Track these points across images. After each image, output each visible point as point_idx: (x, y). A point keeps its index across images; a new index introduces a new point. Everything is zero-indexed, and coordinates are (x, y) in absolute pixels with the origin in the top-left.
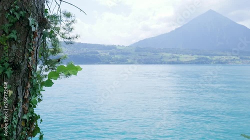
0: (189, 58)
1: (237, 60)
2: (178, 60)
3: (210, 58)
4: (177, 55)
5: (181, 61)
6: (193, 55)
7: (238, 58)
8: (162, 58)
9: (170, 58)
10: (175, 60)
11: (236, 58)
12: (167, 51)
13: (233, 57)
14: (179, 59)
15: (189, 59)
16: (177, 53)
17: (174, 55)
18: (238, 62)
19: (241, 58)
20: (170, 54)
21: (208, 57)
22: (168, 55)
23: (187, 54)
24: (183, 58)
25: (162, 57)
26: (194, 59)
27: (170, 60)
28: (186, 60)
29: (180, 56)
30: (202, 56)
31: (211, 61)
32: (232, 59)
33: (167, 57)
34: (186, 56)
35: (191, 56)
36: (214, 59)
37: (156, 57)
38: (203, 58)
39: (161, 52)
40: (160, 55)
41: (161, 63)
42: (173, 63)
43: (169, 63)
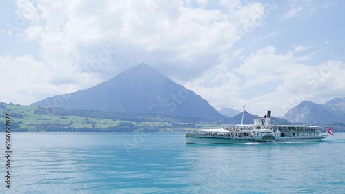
0: (110, 123)
1: (169, 127)
2: (93, 126)
3: (136, 124)
4: (93, 120)
5: (98, 127)
6: (115, 119)
7: (170, 125)
8: (72, 123)
9: (83, 123)
10: (90, 126)
11: (168, 124)
12: (80, 113)
13: (165, 124)
14: (95, 125)
15: (108, 126)
16: (93, 117)
17: (90, 119)
18: (169, 129)
19: (173, 125)
20: (85, 118)
21: (134, 123)
22: (81, 119)
23: (108, 118)
24: (100, 123)
25: (72, 122)
26: (115, 125)
27: (81, 126)
28: (104, 126)
29: (97, 121)
30: (126, 122)
31: (137, 128)
32: (162, 125)
33: (79, 122)
34: (105, 121)
35: (112, 121)
36: (141, 125)
37: (63, 121)
38: (126, 124)
39: (72, 115)
40: (70, 118)
41: (69, 130)
42: (86, 130)
43: (81, 130)
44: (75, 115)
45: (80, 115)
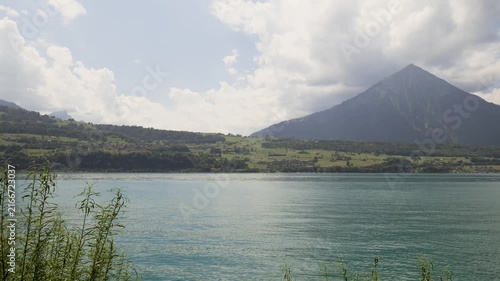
0: (371, 159)
1: (466, 164)
2: (348, 164)
3: (412, 161)
4: (346, 155)
5: (355, 165)
6: (378, 153)
7: (469, 161)
8: (316, 160)
9: (332, 161)
10: (342, 164)
11: (464, 159)
12: (325, 145)
13: (459, 159)
14: (351, 162)
15: (370, 163)
16: (345, 151)
17: (341, 154)
18: (468, 168)
19: (473, 161)
20: (334, 152)
21: (409, 158)
22: (329, 154)
23: (367, 152)
24: (358, 160)
25: (316, 158)
26: (381, 162)
27: (332, 165)
28: (365, 164)
29: (352, 157)
30: (396, 157)
31: (415, 167)
32: (455, 162)
33: (326, 158)
34: (363, 156)
35: (374, 157)
36: (420, 162)
37: (303, 158)
38: (398, 161)
39: (315, 148)
40: (313, 153)
41: (315, 170)
42: (338, 170)
43: (331, 170)
44: (319, 148)
45: (326, 149)
